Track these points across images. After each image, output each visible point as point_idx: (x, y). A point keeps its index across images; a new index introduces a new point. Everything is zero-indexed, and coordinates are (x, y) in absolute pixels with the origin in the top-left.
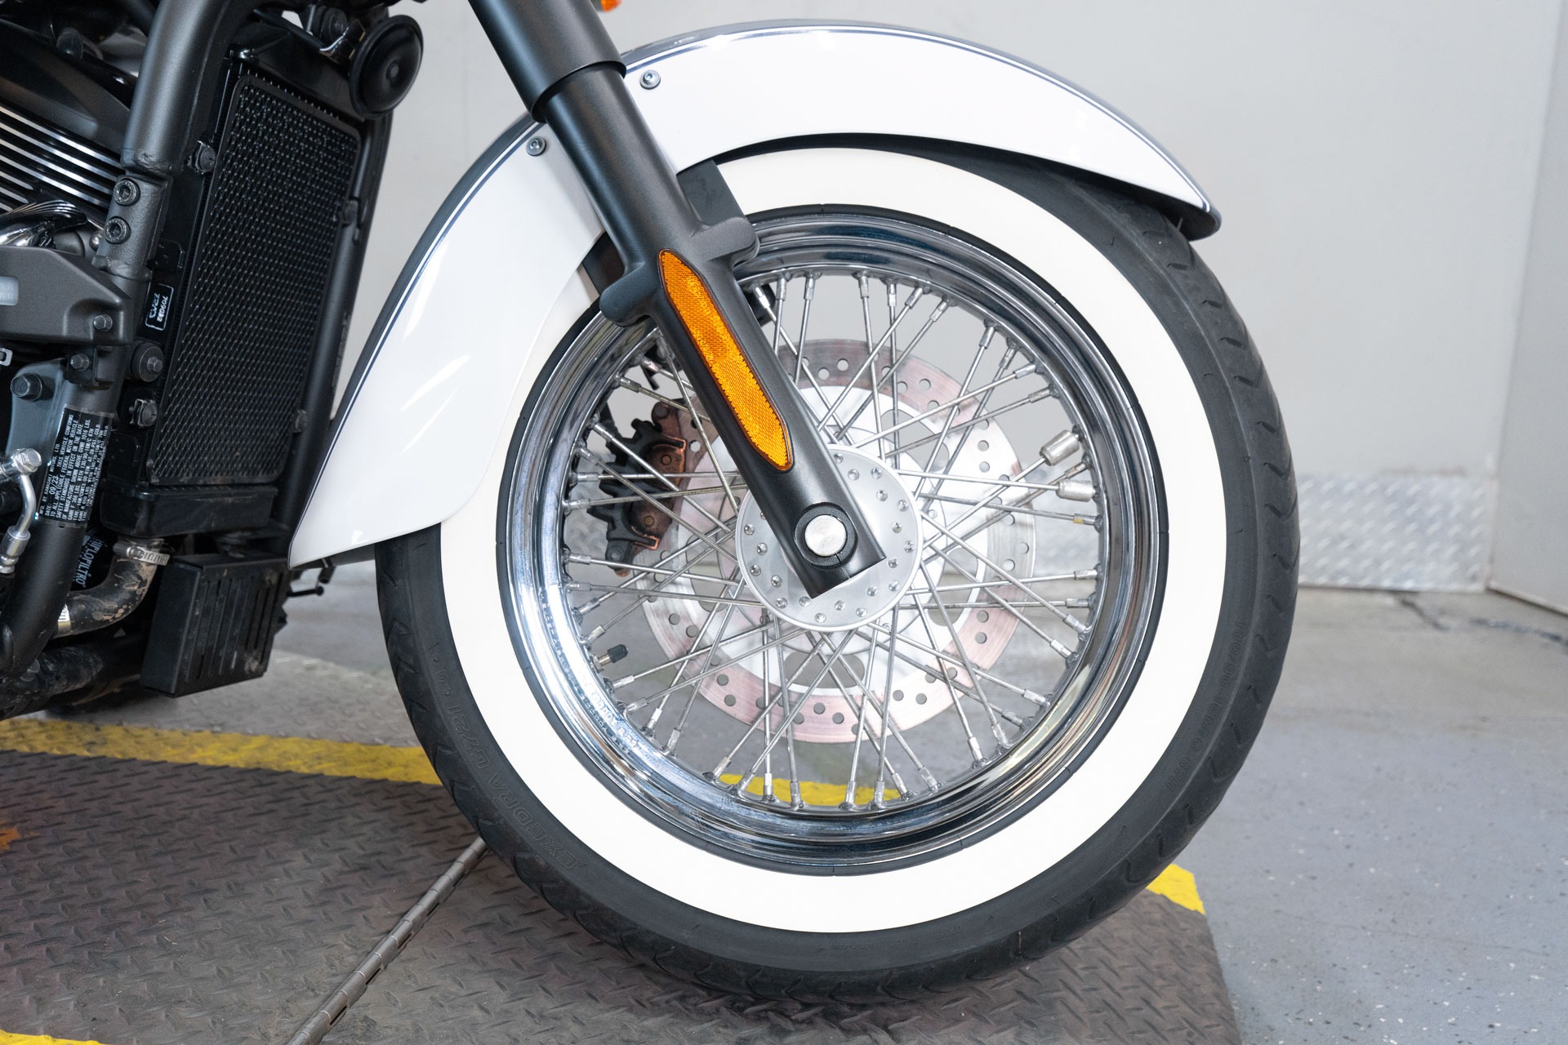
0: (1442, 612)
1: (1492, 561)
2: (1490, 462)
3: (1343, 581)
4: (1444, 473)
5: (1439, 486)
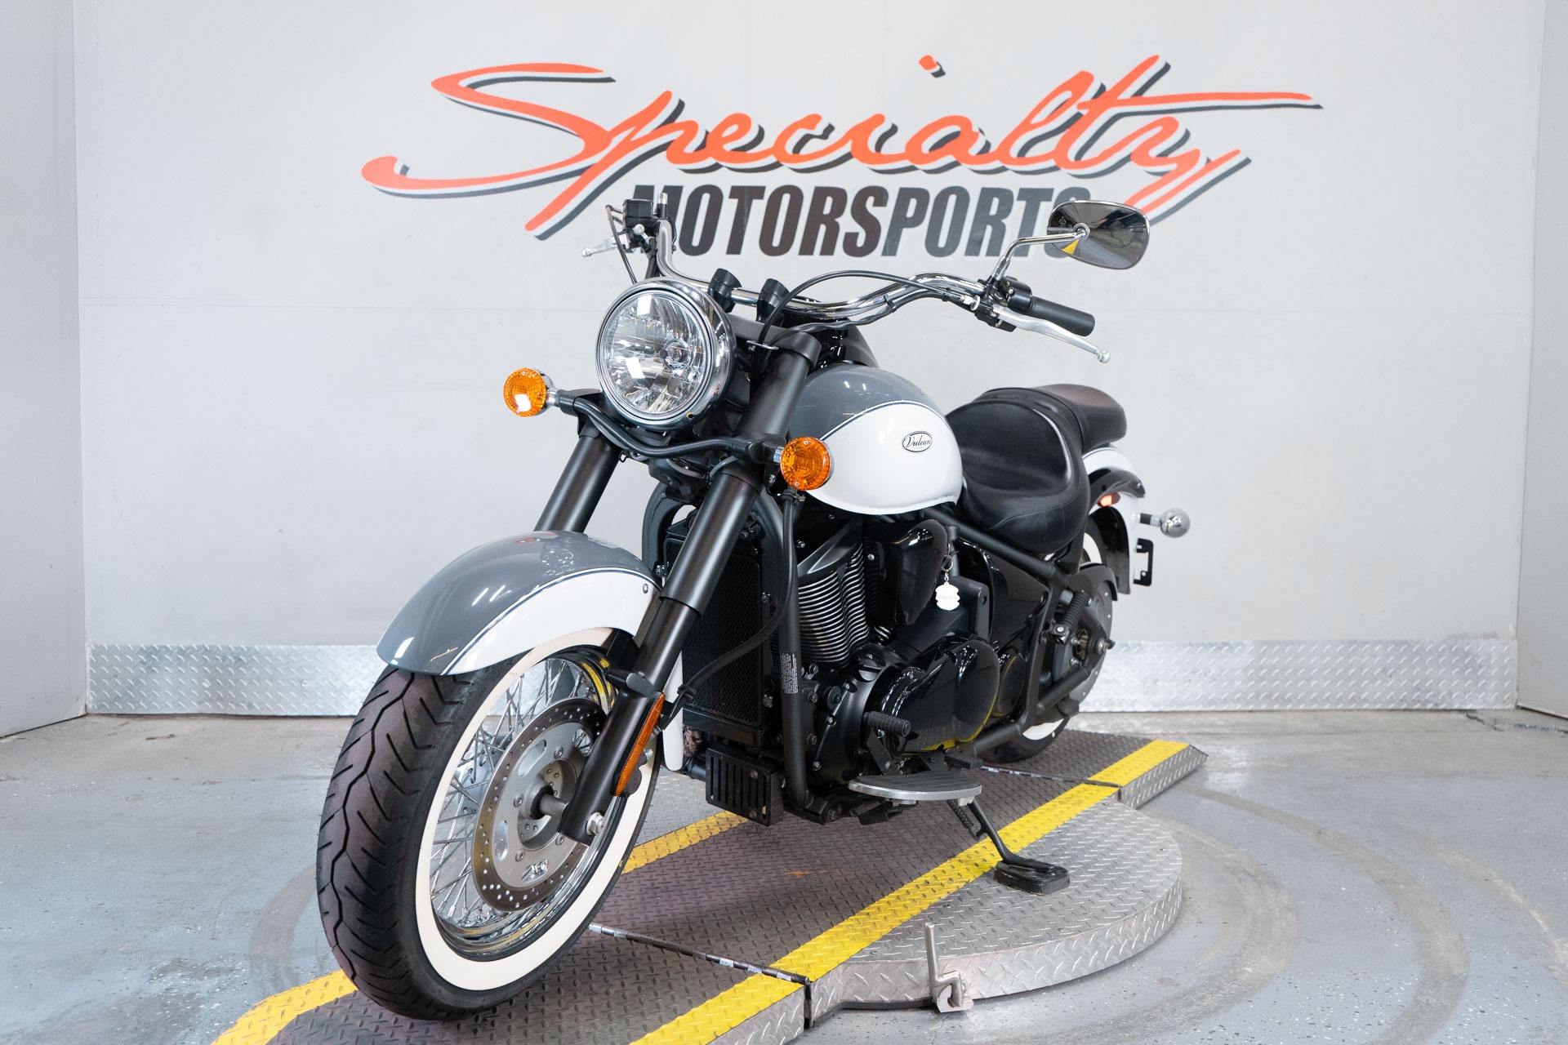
0: (1496, 721)
1: (1517, 689)
2: (1511, 629)
3: (1430, 706)
4: (1485, 636)
5: (1483, 644)
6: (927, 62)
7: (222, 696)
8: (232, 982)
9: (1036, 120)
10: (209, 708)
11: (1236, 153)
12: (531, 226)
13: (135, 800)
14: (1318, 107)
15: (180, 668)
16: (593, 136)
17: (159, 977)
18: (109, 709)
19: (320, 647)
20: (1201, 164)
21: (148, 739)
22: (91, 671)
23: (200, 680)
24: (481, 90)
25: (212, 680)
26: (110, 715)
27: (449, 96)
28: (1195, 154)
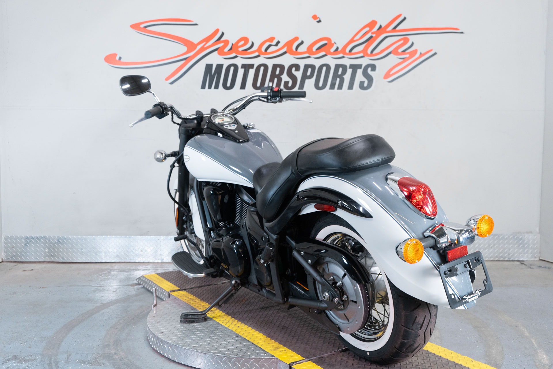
0: (531, 265)
1: (540, 253)
2: (537, 230)
3: (506, 259)
4: (527, 233)
5: (527, 235)
6: (315, 17)
7: (52, 255)
8: (33, 365)
9: (355, 39)
10: (48, 259)
11: (431, 50)
12: (167, 79)
13: (13, 294)
14: (462, 33)
15: (37, 244)
16: (190, 45)
17: (6, 363)
18: (11, 260)
19: (89, 236)
20: (418, 55)
21: (23, 271)
22: (4, 245)
23: (45, 249)
24: (148, 28)
25: (49, 249)
26: (11, 262)
27: (137, 31)
28: (415, 51)
